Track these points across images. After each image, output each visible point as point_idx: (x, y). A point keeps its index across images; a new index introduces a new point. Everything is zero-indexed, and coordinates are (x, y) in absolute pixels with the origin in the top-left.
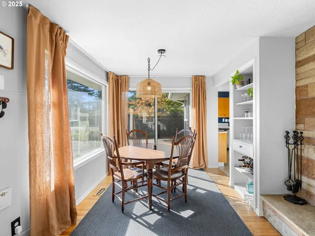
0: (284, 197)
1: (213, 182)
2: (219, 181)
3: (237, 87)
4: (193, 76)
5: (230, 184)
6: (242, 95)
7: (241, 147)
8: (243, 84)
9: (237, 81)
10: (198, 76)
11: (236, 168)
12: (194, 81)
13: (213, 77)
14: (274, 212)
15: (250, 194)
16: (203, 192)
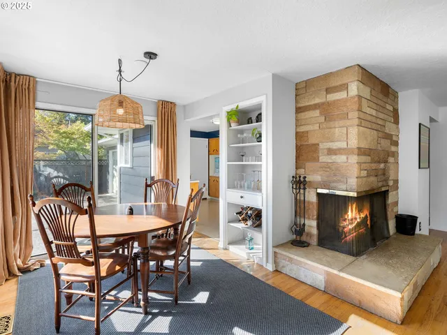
0: (292, 244)
1: (199, 248)
2: (205, 246)
3: (233, 125)
4: (159, 101)
5: (221, 245)
6: (239, 136)
7: (242, 197)
8: (240, 123)
9: (234, 118)
10: (167, 102)
11: (232, 224)
12: (160, 108)
13: (184, 106)
14: (291, 260)
15: (251, 251)
16: (199, 264)
